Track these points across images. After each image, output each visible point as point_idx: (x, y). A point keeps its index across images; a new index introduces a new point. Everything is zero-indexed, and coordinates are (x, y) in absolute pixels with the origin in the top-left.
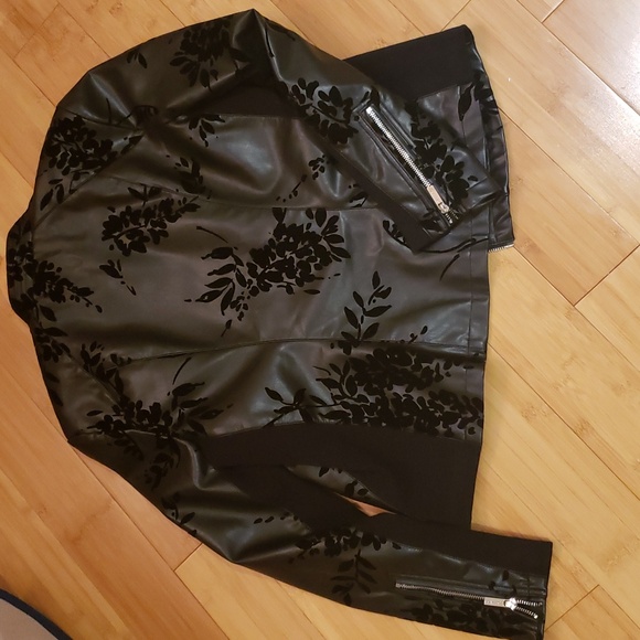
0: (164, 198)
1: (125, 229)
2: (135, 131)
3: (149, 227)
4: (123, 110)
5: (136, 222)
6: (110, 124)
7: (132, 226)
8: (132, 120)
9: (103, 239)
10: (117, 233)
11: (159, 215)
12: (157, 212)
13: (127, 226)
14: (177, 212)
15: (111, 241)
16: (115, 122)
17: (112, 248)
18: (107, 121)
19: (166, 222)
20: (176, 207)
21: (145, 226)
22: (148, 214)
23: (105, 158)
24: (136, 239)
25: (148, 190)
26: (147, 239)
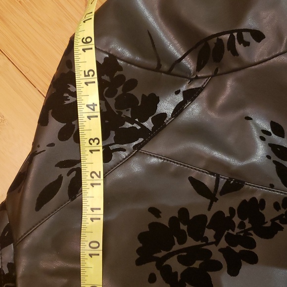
0: (248, 198)
1: (177, 247)
2: (192, 81)
3: (223, 244)
4: (174, 48)
5: (198, 235)
6: (158, 69)
7: (190, 242)
8: (189, 63)
9: (139, 262)
10: (163, 253)
11: (242, 225)
12: (236, 220)
13: (182, 241)
14: (273, 221)
15: (151, 267)
16: (165, 67)
17: (152, 279)
18: (154, 64)
19: (255, 237)
20: (269, 214)
21: (217, 243)
22: (221, 222)
23: (149, 124)
24: (197, 264)
25: (223, 181)
26: (217, 266)
